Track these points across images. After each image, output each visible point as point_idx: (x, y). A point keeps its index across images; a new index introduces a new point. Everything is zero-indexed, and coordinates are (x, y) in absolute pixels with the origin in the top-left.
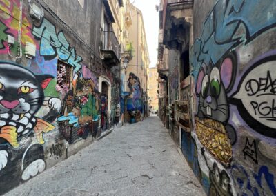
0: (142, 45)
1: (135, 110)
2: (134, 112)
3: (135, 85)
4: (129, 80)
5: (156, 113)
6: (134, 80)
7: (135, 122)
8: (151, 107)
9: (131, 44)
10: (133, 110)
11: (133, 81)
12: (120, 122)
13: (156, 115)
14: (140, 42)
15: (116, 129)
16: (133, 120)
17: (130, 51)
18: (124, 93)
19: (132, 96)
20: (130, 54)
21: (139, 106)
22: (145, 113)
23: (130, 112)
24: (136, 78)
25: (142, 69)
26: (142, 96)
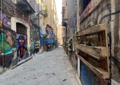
0: (53, 10)
1: (51, 44)
2: (49, 45)
3: (50, 31)
4: (46, 28)
5: (61, 45)
6: (50, 28)
7: (50, 51)
8: (59, 43)
9: (46, 6)
10: (49, 44)
11: (48, 29)
12: (40, 51)
13: (61, 47)
14: (52, 8)
15: (36, 56)
16: (49, 49)
17: (46, 11)
18: (43, 35)
19: (48, 37)
20: (46, 13)
21: (53, 42)
22: (56, 46)
23: (47, 45)
24: (50, 27)
25: (54, 23)
26: (54, 37)
